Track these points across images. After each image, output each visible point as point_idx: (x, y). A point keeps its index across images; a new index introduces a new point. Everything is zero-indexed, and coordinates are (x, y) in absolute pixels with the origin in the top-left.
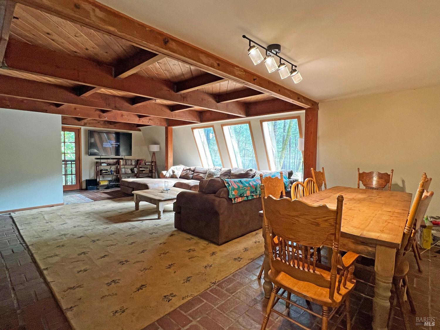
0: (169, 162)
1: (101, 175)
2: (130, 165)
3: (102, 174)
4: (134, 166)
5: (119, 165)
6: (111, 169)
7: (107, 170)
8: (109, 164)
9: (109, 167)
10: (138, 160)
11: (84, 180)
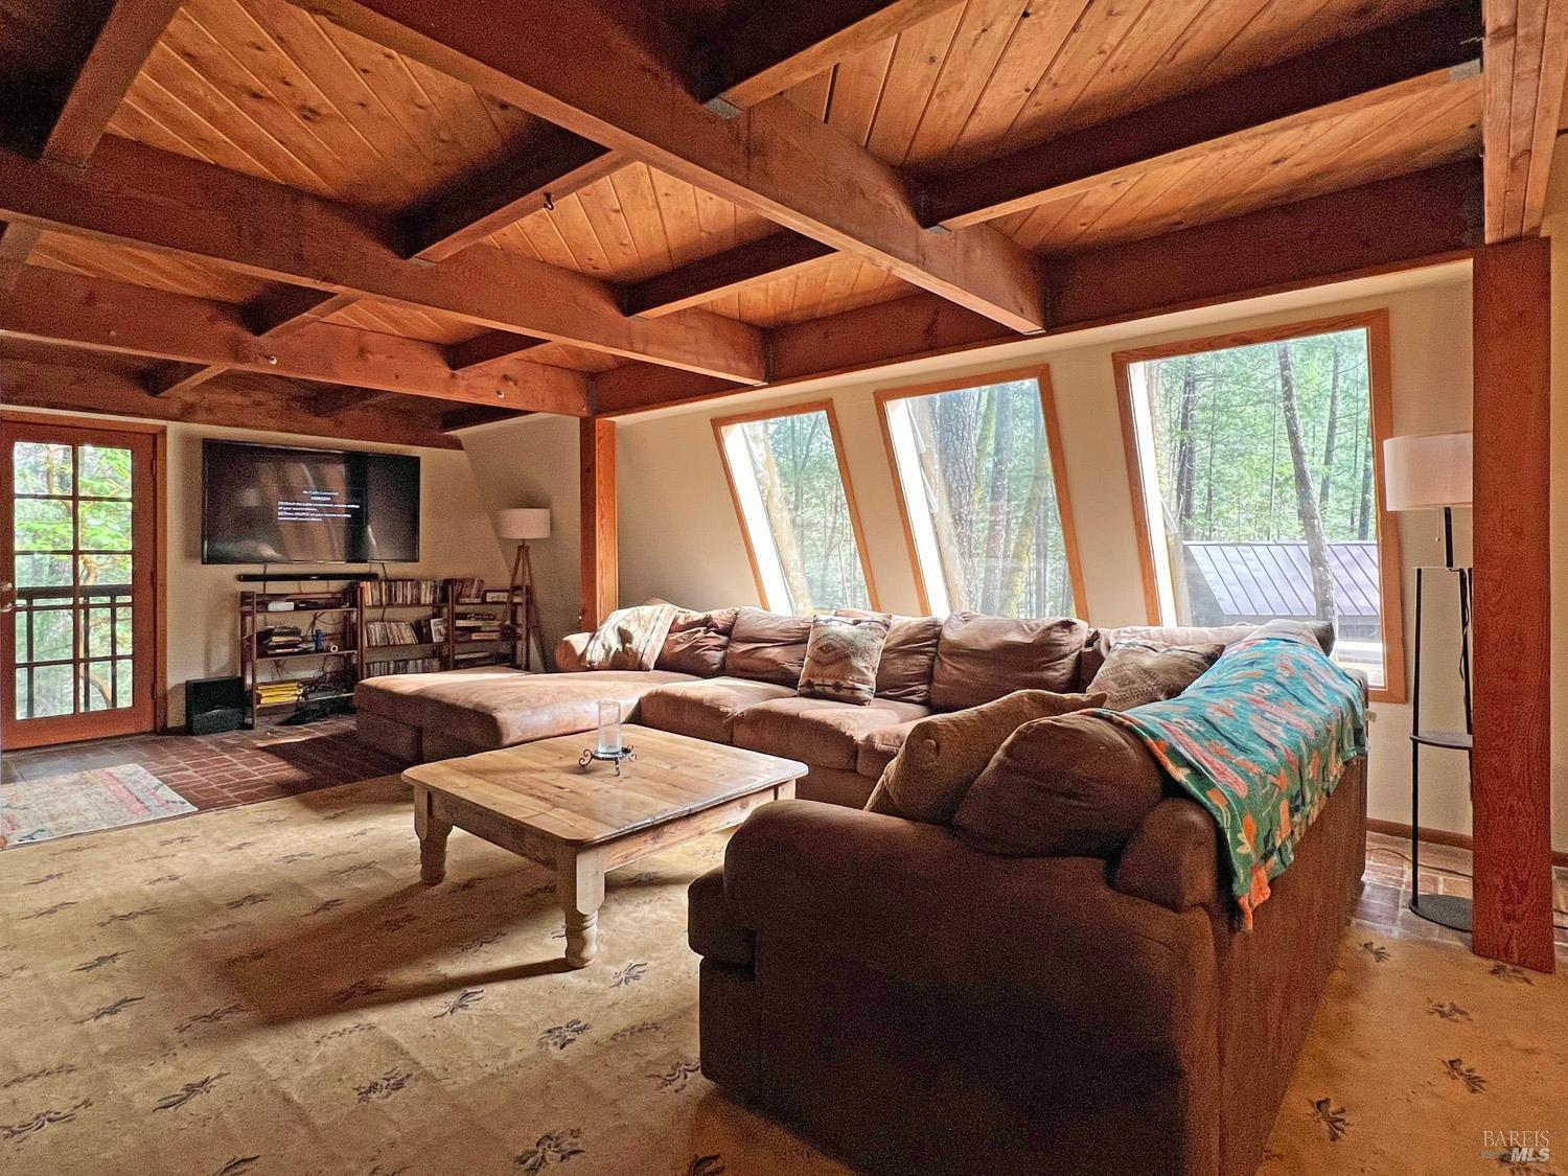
0: (602, 588)
1: (260, 656)
2: (412, 605)
3: (270, 652)
4: (429, 611)
5: (354, 604)
6: (319, 626)
7: (295, 632)
8: (304, 604)
9: (307, 616)
10: (447, 582)
11: (178, 686)
